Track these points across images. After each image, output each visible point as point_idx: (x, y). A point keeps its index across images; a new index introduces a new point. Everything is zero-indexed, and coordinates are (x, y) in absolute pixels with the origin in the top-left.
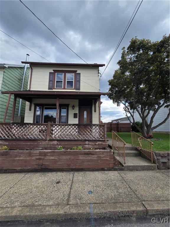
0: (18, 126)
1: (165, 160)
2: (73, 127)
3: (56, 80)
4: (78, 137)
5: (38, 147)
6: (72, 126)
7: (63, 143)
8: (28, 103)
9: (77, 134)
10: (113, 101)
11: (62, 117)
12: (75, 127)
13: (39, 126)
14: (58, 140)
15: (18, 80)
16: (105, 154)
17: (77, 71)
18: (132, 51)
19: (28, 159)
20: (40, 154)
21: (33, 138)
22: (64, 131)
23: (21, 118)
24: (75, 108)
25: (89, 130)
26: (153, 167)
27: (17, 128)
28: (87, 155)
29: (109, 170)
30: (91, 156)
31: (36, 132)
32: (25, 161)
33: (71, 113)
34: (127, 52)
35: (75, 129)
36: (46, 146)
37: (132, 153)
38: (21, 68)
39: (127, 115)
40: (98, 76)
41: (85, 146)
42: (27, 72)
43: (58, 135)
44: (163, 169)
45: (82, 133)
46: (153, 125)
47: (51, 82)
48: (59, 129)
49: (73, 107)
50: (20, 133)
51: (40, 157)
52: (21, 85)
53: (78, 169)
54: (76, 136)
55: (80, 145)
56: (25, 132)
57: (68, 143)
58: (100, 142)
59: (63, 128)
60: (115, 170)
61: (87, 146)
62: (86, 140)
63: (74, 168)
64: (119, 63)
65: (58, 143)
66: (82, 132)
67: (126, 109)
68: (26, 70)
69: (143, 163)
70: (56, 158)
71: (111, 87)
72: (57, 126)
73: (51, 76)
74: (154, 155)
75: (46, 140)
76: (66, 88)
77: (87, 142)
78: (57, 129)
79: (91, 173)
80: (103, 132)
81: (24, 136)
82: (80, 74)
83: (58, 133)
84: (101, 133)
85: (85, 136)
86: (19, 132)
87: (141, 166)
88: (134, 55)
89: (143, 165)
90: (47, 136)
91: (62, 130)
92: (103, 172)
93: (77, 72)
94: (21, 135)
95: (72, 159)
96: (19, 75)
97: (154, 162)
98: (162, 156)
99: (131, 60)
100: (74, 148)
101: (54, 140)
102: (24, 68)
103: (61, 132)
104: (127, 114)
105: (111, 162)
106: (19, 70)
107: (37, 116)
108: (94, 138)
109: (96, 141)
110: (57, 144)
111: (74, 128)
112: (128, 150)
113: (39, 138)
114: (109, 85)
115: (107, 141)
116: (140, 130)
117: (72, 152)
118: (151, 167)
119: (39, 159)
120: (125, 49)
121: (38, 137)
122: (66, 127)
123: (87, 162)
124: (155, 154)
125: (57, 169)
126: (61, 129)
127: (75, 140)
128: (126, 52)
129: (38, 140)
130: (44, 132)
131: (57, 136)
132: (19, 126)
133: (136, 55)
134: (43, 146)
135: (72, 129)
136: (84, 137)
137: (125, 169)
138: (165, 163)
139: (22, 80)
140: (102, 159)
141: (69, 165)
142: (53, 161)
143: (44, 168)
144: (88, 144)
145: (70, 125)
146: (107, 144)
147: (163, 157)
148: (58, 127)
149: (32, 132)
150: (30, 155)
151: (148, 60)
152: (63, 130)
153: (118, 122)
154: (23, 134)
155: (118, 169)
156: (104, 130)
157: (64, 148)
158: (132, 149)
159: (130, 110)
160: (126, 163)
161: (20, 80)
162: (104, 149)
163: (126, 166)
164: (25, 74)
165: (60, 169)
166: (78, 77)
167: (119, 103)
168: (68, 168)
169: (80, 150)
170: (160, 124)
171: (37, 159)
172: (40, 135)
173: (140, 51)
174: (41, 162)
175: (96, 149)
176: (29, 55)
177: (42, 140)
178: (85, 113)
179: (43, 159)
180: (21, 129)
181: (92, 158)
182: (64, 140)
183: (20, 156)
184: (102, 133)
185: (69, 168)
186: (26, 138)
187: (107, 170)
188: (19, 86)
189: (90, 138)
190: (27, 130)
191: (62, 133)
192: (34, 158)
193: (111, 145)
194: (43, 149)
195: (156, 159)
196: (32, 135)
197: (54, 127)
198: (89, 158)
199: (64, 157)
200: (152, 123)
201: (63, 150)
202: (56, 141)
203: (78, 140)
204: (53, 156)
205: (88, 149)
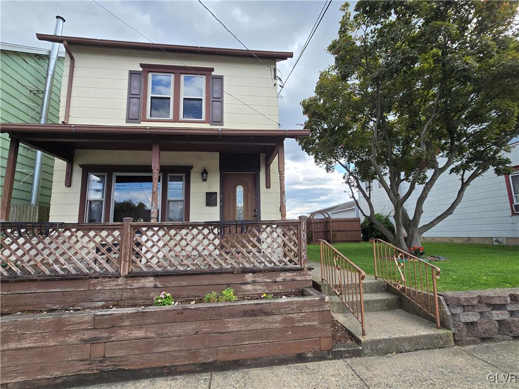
0: (20, 233)
1: (472, 317)
2: (206, 231)
3: (150, 95)
4: (222, 262)
5: (92, 301)
6: (203, 229)
7: (174, 282)
8: (60, 165)
9: (217, 252)
10: (316, 157)
11: (171, 205)
12: (211, 231)
13: (92, 233)
14: (156, 275)
15: (27, 93)
16: (306, 309)
17: (212, 70)
18: (368, 17)
19: (52, 344)
20: (97, 323)
21: (74, 272)
22: (176, 245)
23: (41, 209)
24: (210, 178)
25: (254, 240)
26: (441, 338)
27: (15, 241)
28: (251, 318)
29: (320, 357)
30: (264, 318)
31: (85, 251)
32: (42, 352)
33: (199, 190)
34: (355, 17)
35: (211, 236)
36: (118, 295)
37: (377, 301)
38: (38, 57)
39: (353, 197)
40: (275, 85)
41: (244, 287)
42: (57, 70)
43: (158, 258)
44: (469, 343)
45: (233, 250)
46: (423, 221)
47: (134, 101)
48: (159, 240)
49: (202, 174)
50: (26, 258)
51: (96, 333)
52: (39, 110)
53: (224, 362)
54: (215, 260)
55: (229, 285)
56: (46, 252)
57: (190, 283)
58: (289, 274)
59: (175, 235)
60: (338, 356)
61: (249, 287)
62: (245, 271)
63: (211, 360)
64: (333, 48)
65: (158, 283)
66: (233, 246)
67: (349, 179)
68: (56, 65)
69: (414, 328)
70: (150, 335)
71: (308, 119)
72: (153, 230)
73: (135, 83)
74: (444, 303)
75: (118, 277)
76: (181, 118)
77: (249, 277)
78: (155, 238)
79: (265, 372)
80: (295, 243)
81: (43, 268)
82: (221, 78)
83: (157, 252)
84: (291, 245)
85: (244, 257)
86: (24, 254)
87: (410, 340)
88: (372, 27)
89: (416, 334)
90: (120, 263)
91: (169, 241)
92: (301, 365)
93: (213, 73)
94: (32, 263)
95: (205, 333)
96: (32, 80)
97: (444, 325)
98: (464, 306)
99: (364, 41)
100: (208, 296)
101: (144, 275)
102: (48, 57)
103: (167, 249)
104: (353, 193)
105: (324, 334)
106: (31, 62)
107: (91, 202)
108: (271, 262)
109: (274, 271)
110: (156, 287)
111: (209, 233)
112: (367, 293)
113: (95, 272)
114: (304, 113)
115: (310, 269)
116: (388, 234)
117: (206, 310)
118: (437, 338)
119: (94, 341)
120: (349, 8)
121: (90, 268)
122: (184, 232)
123: (250, 338)
124: (446, 300)
125: (156, 368)
126: (167, 238)
127: (213, 273)
128: (352, 18)
129: (91, 278)
130: (109, 250)
131: (155, 260)
132: (21, 235)
133: (379, 26)
134: (107, 296)
135: (200, 237)
136: (241, 260)
137: (366, 351)
138: (473, 323)
139: (41, 96)
140: (296, 324)
141: (195, 354)
142: (141, 342)
143: (110, 368)
144: (254, 282)
145: (195, 225)
146: (309, 278)
147: (467, 307)
148: (156, 233)
149: (70, 253)
150: (59, 328)
151: (413, 41)
152: (172, 243)
153: (327, 216)
154: (39, 258)
155: (346, 352)
156: (299, 238)
157: (175, 298)
158: (376, 289)
159: (360, 182)
160: (366, 331)
161: (37, 94)
162: (302, 293)
163: (367, 343)
164: (53, 76)
165: (165, 367)
166: (216, 88)
167: (331, 163)
168: (191, 362)
169: (228, 304)
170: (440, 218)
171: (85, 341)
172: (96, 261)
173: (390, 14)
174: (99, 350)
175: (277, 295)
176: (64, 21)
177: (104, 277)
178: (240, 190)
179: (107, 340)
180: (31, 244)
181: (267, 326)
182: (177, 274)
183: (21, 337)
184: (293, 247)
185: (197, 361)
186: (48, 272)
187: (313, 360)
188: (33, 114)
189: (257, 264)
190: (54, 246)
191: (171, 250)
192: (72, 339)
193: (319, 281)
194: (108, 308)
195: (449, 313)
196: (69, 260)
197: (145, 233)
198: (259, 326)
199: (179, 329)
200: (420, 216)
201: (175, 305)
202: (151, 276)
203: (221, 272)
204: (140, 326)
205: (251, 299)
